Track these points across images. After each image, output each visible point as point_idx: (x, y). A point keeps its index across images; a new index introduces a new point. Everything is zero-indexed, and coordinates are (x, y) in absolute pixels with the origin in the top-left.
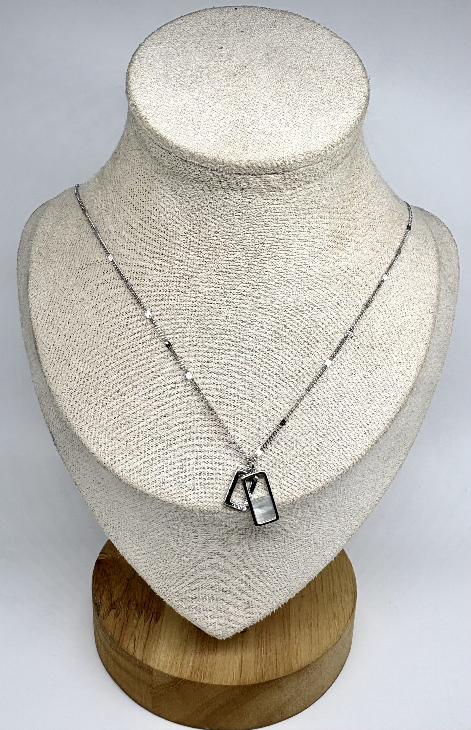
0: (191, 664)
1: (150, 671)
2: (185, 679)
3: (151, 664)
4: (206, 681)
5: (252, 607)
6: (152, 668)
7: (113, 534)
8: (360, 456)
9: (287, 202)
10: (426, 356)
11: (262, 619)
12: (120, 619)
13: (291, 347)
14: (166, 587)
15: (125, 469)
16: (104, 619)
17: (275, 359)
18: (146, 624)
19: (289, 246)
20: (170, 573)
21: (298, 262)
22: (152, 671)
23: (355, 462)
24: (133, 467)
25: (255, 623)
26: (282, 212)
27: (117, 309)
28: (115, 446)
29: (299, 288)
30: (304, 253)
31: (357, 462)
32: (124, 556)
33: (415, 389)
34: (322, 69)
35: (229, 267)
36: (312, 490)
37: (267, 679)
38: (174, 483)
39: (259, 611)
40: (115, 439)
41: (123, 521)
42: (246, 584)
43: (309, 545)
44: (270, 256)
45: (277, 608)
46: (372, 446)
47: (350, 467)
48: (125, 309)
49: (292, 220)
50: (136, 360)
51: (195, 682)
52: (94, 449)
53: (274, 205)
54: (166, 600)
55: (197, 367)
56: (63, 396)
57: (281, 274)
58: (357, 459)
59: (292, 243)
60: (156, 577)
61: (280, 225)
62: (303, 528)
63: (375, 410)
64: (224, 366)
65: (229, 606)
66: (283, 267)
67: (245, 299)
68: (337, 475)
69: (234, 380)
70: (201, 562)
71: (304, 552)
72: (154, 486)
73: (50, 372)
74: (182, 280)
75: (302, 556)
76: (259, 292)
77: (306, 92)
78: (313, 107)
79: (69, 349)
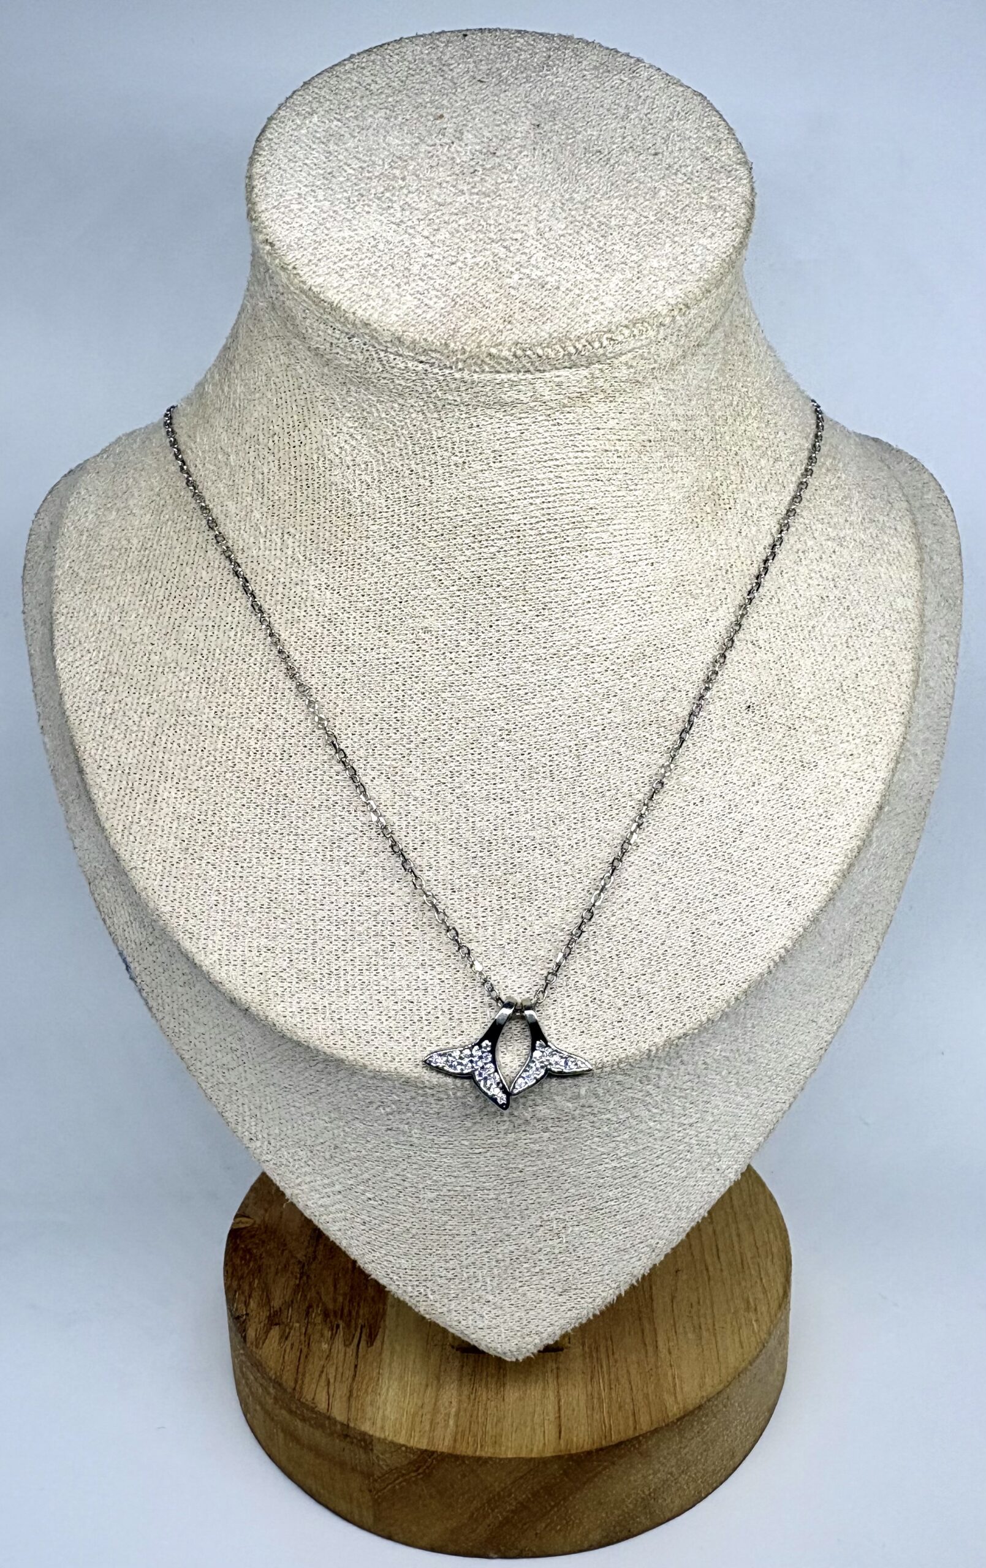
0: (451, 1422)
1: (366, 1442)
2: (442, 1453)
3: (366, 1427)
4: (487, 1452)
5: (574, 1287)
6: (371, 1436)
7: (269, 1157)
8: (782, 951)
9: (598, 429)
10: (904, 738)
11: (598, 1313)
12: (292, 1345)
13: (623, 733)
14: (391, 1259)
15: (291, 1010)
16: (257, 1347)
17: (591, 760)
18: (348, 1350)
19: (608, 522)
20: (397, 1229)
21: (628, 555)
22: (371, 1443)
23: (772, 964)
24: (308, 1006)
25: (584, 1321)
26: (589, 449)
27: (250, 677)
28: (265, 964)
29: (632, 609)
30: (638, 537)
31: (776, 964)
32: (295, 1201)
33: (886, 809)
34: (653, 152)
35: (485, 573)
36: (688, 1026)
37: (615, 1438)
38: (396, 1033)
39: (591, 1295)
40: (265, 950)
41: (290, 1127)
42: (559, 1240)
43: (687, 1148)
44: (568, 545)
45: (627, 1287)
46: (805, 929)
47: (761, 975)
48: (269, 676)
49: (609, 466)
50: (299, 782)
51: (464, 1456)
52: (220, 974)
53: (571, 435)
54: (392, 1288)
55: (429, 787)
56: (146, 869)
57: (593, 582)
58: (777, 958)
59: (613, 516)
60: (368, 1240)
61: (586, 477)
62: (672, 1112)
63: (807, 856)
64: (486, 782)
65: (526, 1288)
66: (596, 567)
67: (521, 638)
68: (736, 993)
69: (508, 811)
70: (462, 1198)
71: (677, 1164)
72: (356, 1041)
73: (113, 820)
74: (387, 607)
75: (672, 1172)
76: (551, 623)
77: (624, 199)
78: (640, 229)
79: (152, 768)
